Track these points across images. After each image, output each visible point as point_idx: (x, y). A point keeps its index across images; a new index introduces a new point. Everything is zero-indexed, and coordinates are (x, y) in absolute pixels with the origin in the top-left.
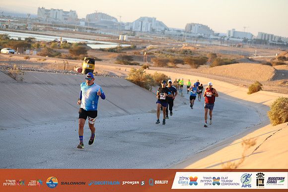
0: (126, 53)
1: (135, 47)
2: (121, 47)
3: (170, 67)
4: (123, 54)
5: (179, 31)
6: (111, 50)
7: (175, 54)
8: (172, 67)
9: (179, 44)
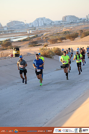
0: (33, 40)
1: (37, 36)
2: (29, 37)
3: (59, 43)
4: (31, 41)
5: (59, 22)
6: (25, 40)
7: (60, 35)
8: (60, 43)
9: (61, 29)
